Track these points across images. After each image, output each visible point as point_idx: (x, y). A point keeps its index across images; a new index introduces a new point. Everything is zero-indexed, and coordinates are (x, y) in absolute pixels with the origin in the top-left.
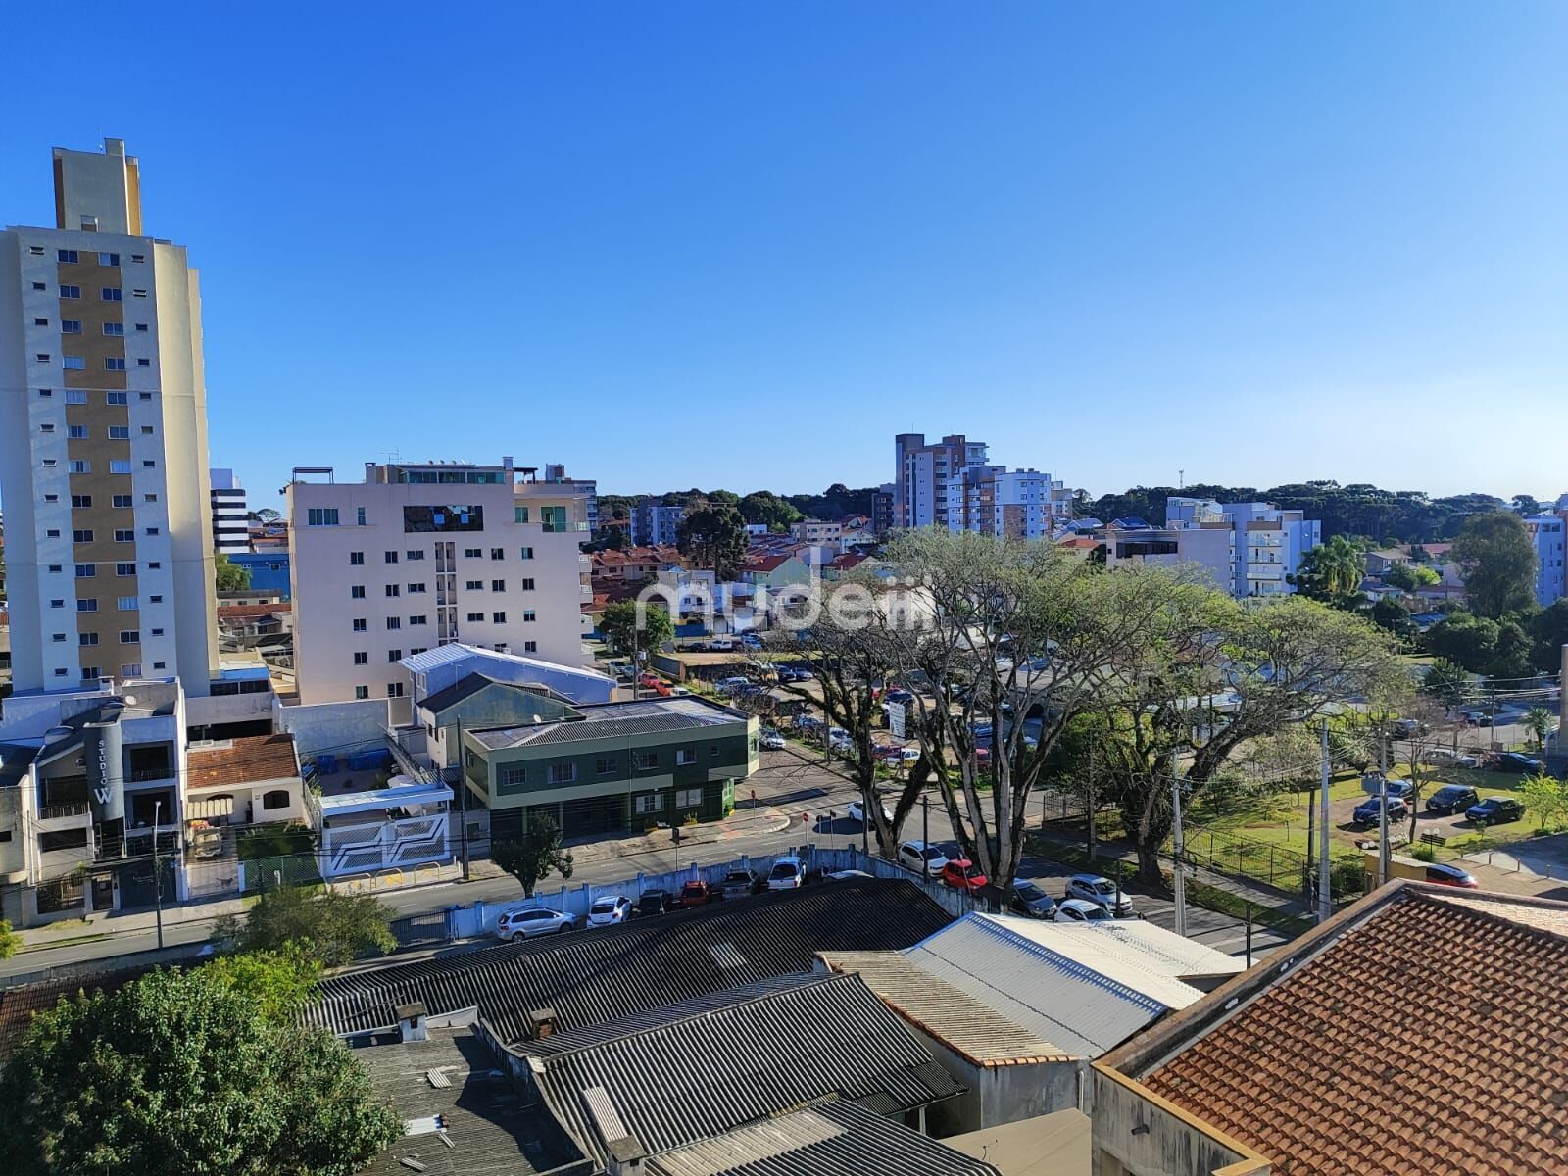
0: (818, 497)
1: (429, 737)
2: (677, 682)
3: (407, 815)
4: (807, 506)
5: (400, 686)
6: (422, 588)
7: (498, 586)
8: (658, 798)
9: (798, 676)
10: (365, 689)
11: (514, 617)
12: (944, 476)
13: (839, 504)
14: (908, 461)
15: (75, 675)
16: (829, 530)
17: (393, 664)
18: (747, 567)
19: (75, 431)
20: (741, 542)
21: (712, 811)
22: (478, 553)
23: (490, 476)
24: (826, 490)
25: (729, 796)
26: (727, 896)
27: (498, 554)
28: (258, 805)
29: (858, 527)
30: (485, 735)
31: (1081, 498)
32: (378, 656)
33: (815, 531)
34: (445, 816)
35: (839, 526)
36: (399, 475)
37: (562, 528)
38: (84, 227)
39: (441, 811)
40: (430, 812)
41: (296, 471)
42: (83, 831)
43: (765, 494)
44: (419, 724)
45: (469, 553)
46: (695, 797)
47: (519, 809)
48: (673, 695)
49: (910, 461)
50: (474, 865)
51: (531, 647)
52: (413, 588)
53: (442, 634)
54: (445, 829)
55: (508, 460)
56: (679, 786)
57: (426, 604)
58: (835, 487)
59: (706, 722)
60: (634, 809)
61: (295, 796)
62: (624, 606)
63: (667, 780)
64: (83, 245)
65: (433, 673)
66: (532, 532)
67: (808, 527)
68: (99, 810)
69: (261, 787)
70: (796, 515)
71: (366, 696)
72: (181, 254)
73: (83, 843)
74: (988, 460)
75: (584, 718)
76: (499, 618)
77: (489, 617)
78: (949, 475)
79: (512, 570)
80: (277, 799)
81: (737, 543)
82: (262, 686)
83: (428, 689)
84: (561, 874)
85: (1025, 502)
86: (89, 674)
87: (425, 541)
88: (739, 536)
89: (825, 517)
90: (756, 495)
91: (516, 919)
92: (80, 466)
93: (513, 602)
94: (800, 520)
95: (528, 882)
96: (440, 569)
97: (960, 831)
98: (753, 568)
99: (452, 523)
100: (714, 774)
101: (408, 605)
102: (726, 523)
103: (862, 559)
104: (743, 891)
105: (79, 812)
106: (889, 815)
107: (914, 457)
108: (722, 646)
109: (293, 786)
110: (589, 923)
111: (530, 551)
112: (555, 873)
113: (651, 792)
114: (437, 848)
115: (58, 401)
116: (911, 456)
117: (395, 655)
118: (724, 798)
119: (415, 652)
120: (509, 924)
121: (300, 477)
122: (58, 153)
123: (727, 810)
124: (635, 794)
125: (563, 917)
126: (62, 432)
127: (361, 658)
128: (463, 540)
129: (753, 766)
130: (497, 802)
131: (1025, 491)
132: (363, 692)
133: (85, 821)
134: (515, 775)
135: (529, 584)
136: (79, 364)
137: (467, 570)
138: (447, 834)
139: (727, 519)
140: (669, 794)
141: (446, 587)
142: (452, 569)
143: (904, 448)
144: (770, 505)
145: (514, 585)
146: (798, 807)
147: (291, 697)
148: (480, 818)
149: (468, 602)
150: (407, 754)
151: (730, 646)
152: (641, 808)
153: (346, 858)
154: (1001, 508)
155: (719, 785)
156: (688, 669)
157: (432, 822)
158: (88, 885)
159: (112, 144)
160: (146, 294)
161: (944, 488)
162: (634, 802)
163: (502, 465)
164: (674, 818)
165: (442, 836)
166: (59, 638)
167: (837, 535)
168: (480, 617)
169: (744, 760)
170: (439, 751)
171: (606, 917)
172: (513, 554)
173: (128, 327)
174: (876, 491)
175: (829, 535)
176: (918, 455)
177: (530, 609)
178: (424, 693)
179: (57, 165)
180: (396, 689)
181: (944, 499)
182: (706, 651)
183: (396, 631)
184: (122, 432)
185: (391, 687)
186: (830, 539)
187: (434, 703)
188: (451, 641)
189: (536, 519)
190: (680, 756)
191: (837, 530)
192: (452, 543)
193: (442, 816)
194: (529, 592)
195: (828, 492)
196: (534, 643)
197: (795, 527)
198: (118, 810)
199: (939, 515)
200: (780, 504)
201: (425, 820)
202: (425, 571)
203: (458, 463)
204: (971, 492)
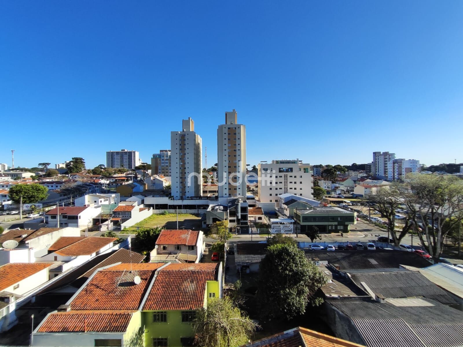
0: (349, 166)
1: (284, 210)
2: (328, 204)
3: (284, 224)
4: (349, 168)
5: (277, 200)
6: (282, 183)
7: (295, 183)
8: (334, 227)
9: (356, 204)
10: (271, 200)
11: (298, 189)
12: (387, 161)
13: (355, 167)
14: (376, 158)
15: (228, 195)
16: (355, 173)
17: (276, 196)
18: (337, 180)
19: (229, 156)
20: (336, 175)
21: (346, 231)
22: (292, 176)
23: (294, 162)
24: (351, 164)
25: (349, 228)
26: (358, 249)
27: (295, 177)
28: (257, 219)
29: (362, 173)
30: (299, 211)
31: (423, 166)
32: (274, 195)
33: (351, 173)
34: (292, 225)
35: (357, 172)
36: (277, 162)
37: (307, 172)
38: (231, 124)
39: (291, 224)
40: (289, 224)
41: (261, 162)
42: (235, 220)
43: (339, 165)
44: (282, 207)
45: (290, 176)
46: (342, 228)
47: (306, 225)
48: (328, 206)
49: (377, 158)
50: (298, 235)
51: (301, 195)
52: (280, 183)
53: (285, 191)
54: (292, 227)
55: (298, 159)
56: (338, 225)
57: (282, 186)
58: (354, 164)
59: (344, 212)
60: (329, 228)
61: (263, 218)
62: (316, 187)
63: (336, 223)
64: (231, 126)
65: (285, 198)
66: (302, 173)
67: (350, 172)
68: (237, 217)
69: (258, 216)
70: (347, 170)
71: (271, 202)
72: (244, 126)
73: (235, 222)
74: (395, 157)
75: (316, 209)
76: (295, 189)
77: (293, 189)
78: (388, 161)
79: (298, 180)
80: (260, 218)
81: (335, 176)
82: (253, 199)
83: (285, 201)
84: (319, 239)
85: (411, 167)
86: (230, 195)
87: (282, 174)
88: (336, 174)
89: (354, 170)
90: (337, 165)
91: (313, 246)
92: (229, 161)
93: (298, 186)
94: (348, 171)
95: (312, 239)
96: (285, 179)
97: (423, 244)
98: (339, 181)
99: (287, 171)
100: (346, 223)
101: (279, 186)
102: (333, 171)
103: (366, 179)
104: (362, 249)
105: (235, 217)
106: (398, 237)
107: (378, 157)
108: (335, 197)
109: (263, 216)
110: (328, 249)
111: (301, 176)
112: (318, 239)
113: (333, 225)
114: (291, 231)
115: (227, 151)
116: (377, 157)
117: (276, 195)
118: (348, 229)
119: (280, 194)
120: (311, 247)
121: (262, 163)
122: (226, 113)
123: (349, 231)
124: (329, 225)
125: (322, 247)
126: (227, 156)
127: (271, 195)
128: (289, 174)
129: (355, 222)
130: (302, 223)
131: (411, 164)
132: (271, 201)
133: (235, 218)
134: (306, 218)
135: (301, 183)
136: (230, 145)
137: (290, 180)
138: (292, 229)
139: (333, 170)
140: (336, 226)
141: (286, 182)
142: (287, 179)
143: (375, 155)
144: (340, 167)
145: (298, 183)
146: (366, 233)
147: (259, 201)
148: (299, 226)
149: (290, 186)
150: (280, 213)
151: (337, 197)
152: (330, 228)
153: (284, 231)
154: (404, 169)
155: (347, 225)
156: (330, 201)
157: (290, 226)
158: (236, 229)
159: (234, 110)
160: (240, 133)
161: (387, 164)
162: (329, 227)
163: (296, 160)
164: (336, 231)
165: (292, 228)
166: (226, 189)
167: (357, 174)
168: (292, 188)
169: (353, 221)
170: (287, 213)
171: (331, 249)
172: (298, 177)
173: (237, 139)
174: (367, 165)
175: (355, 174)
176: (379, 156)
177: (301, 188)
178: (283, 202)
179: (226, 114)
180: (276, 201)
181: (387, 166)
182: (332, 198)
183: (277, 190)
184: (235, 156)
185: (276, 200)
186: (355, 175)
187: (287, 203)
188: (287, 193)
189: (302, 170)
190: (339, 219)
191: (357, 173)
192: (287, 175)
193: (291, 225)
194: (301, 184)
195: (352, 165)
196: (302, 194)
197: (347, 172)
198: (240, 218)
199: (385, 170)
200: (343, 167)
201: (288, 225)
202: (282, 180)
203: (287, 160)
204: (395, 165)
